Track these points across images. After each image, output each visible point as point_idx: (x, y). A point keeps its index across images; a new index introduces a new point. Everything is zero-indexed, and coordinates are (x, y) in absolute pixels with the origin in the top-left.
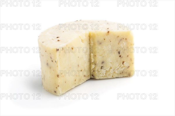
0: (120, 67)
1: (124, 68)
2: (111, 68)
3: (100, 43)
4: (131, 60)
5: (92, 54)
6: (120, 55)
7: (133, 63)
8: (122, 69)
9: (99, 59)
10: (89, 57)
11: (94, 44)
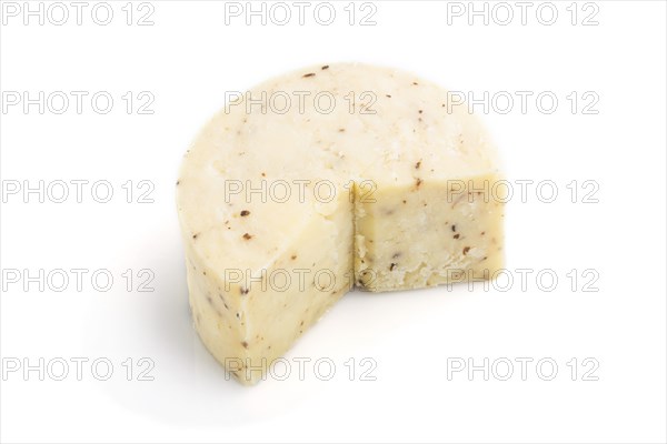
0: (455, 260)
1: (467, 263)
2: (424, 265)
3: (390, 213)
4: (494, 241)
5: (360, 238)
6: (455, 233)
7: (500, 249)
8: (463, 266)
9: (383, 250)
10: (350, 244)
11: (369, 215)
